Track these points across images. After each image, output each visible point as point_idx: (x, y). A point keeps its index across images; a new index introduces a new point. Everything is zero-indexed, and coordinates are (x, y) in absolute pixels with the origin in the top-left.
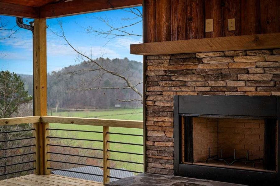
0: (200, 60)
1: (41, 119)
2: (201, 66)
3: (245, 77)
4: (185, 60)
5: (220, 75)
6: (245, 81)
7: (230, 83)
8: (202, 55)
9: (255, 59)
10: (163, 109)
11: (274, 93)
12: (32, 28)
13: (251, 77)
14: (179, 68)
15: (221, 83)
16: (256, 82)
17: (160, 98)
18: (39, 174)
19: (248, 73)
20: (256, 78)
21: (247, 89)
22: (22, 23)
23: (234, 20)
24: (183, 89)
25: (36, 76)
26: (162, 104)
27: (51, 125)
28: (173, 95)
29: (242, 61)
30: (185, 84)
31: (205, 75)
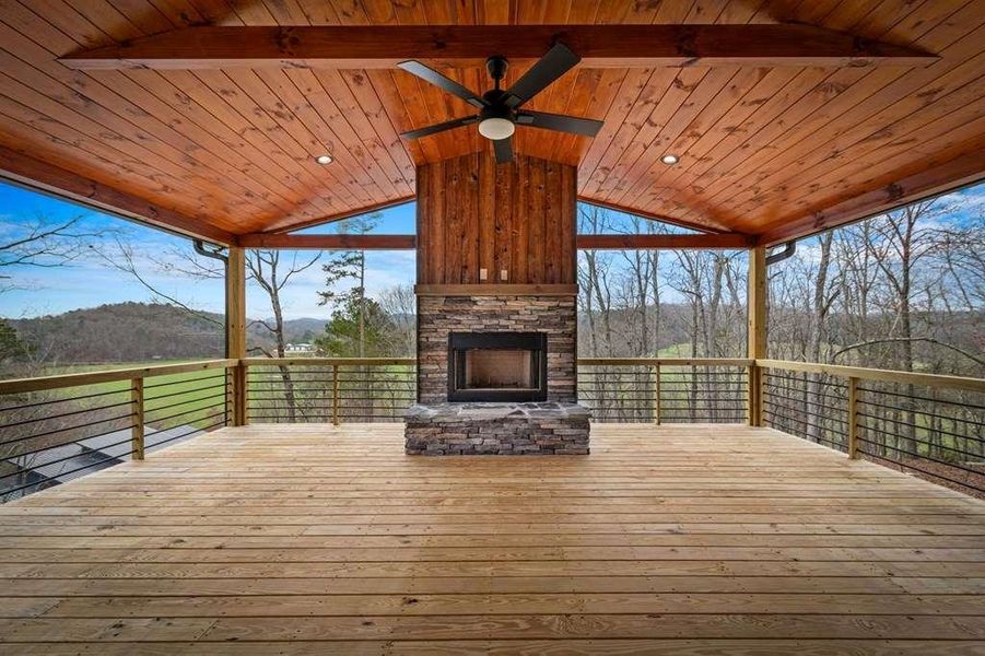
0: (475, 303)
1: (240, 362)
2: (475, 308)
3: (516, 317)
4: (461, 301)
5: (493, 315)
6: (516, 321)
7: (503, 322)
8: (476, 298)
9: (524, 303)
10: (438, 344)
11: (539, 330)
12: (226, 260)
13: (521, 317)
14: (455, 308)
15: (495, 322)
16: (525, 321)
17: (434, 334)
18: (236, 425)
19: (518, 314)
20: (526, 318)
21: (519, 327)
22: (202, 249)
23: (506, 272)
24: (459, 326)
25: (230, 314)
26: (436, 340)
27: (251, 369)
28: (448, 331)
29: (513, 305)
30: (459, 322)
31: (479, 316)
